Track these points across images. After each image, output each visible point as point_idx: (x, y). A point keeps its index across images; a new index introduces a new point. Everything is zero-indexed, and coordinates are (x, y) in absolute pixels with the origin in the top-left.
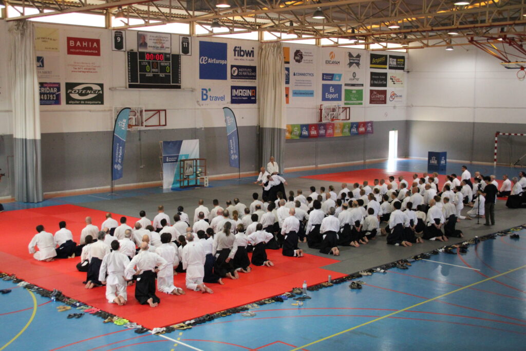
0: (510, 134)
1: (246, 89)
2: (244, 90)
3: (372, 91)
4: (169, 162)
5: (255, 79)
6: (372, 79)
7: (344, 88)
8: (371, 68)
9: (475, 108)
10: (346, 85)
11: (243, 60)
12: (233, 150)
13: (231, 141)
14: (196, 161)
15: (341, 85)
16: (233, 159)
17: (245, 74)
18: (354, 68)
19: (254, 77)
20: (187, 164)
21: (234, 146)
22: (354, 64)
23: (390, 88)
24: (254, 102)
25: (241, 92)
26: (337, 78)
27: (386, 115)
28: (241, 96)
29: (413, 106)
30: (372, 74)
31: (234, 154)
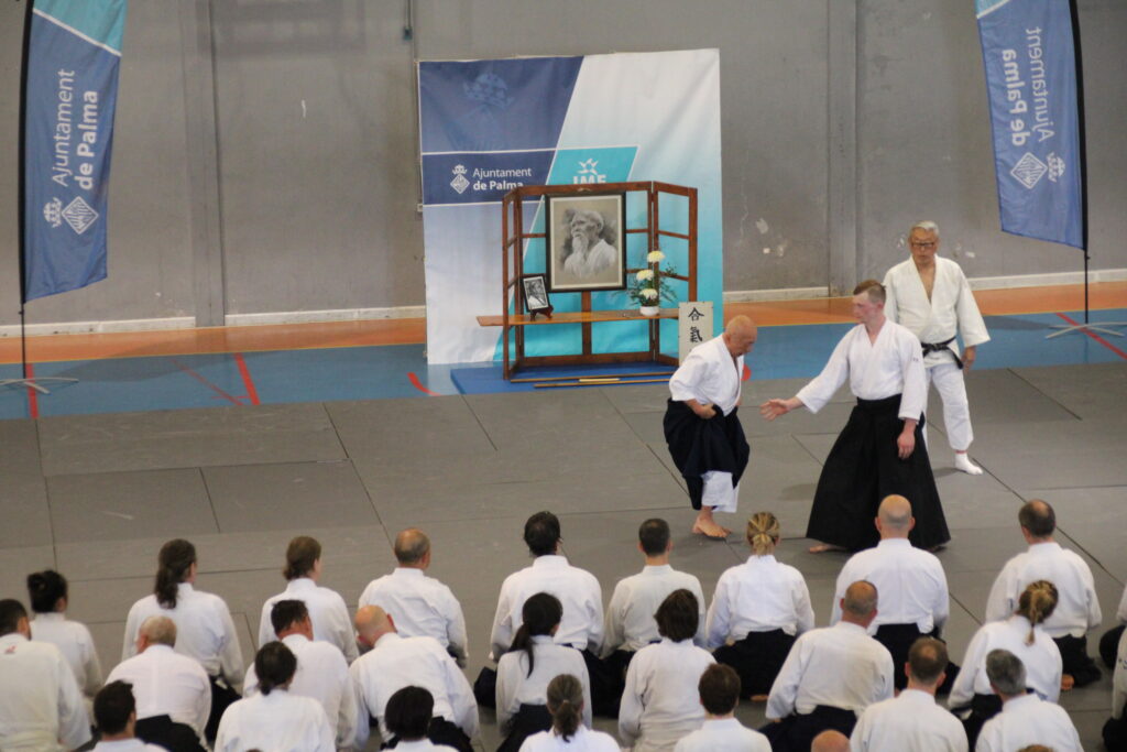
4: (470, 195)
12: (1028, 118)
13: (1009, 54)
14: (653, 199)
16: (1029, 182)
20: (570, 215)
21: (1042, 96)
31: (1037, 148)
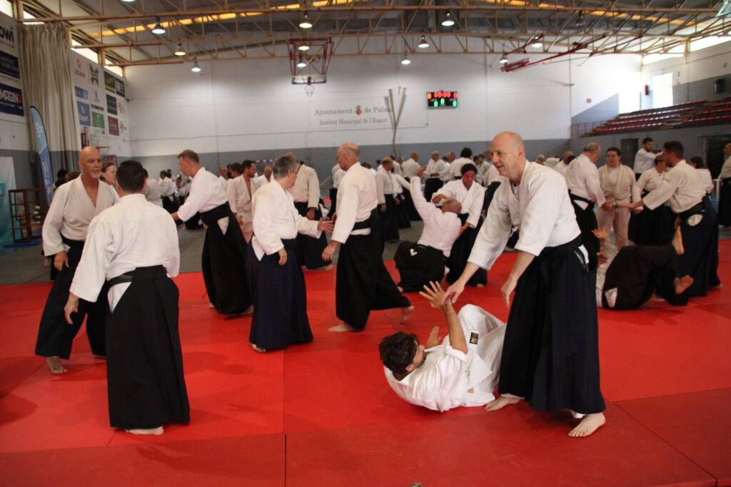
0: (261, 161)
1: (13, 92)
2: (10, 93)
3: (109, 118)
5: (19, 77)
6: (109, 104)
7: (92, 110)
8: (106, 89)
9: (217, 137)
10: (93, 106)
11: (3, 43)
12: (48, 178)
13: (43, 163)
15: (88, 105)
17: (8, 66)
18: (95, 85)
19: (16, 74)
21: (48, 173)
22: (95, 81)
23: (120, 117)
24: (20, 113)
25: (7, 96)
26: (85, 96)
27: (120, 149)
28: (8, 102)
29: (139, 140)
30: (108, 97)
